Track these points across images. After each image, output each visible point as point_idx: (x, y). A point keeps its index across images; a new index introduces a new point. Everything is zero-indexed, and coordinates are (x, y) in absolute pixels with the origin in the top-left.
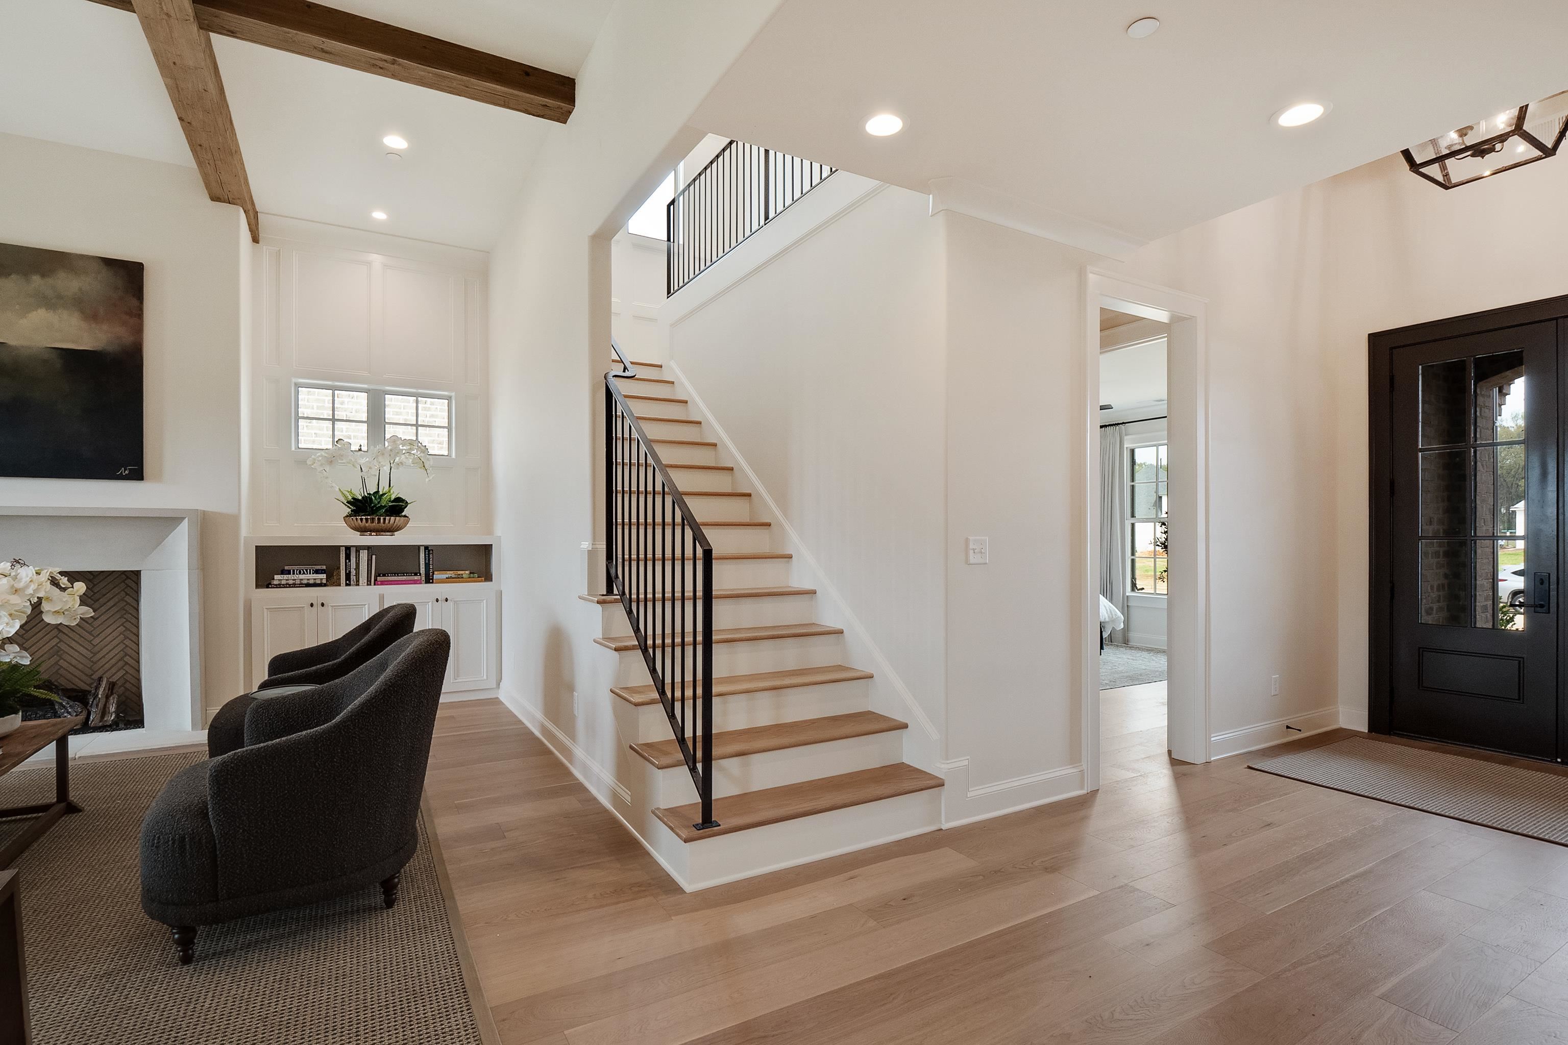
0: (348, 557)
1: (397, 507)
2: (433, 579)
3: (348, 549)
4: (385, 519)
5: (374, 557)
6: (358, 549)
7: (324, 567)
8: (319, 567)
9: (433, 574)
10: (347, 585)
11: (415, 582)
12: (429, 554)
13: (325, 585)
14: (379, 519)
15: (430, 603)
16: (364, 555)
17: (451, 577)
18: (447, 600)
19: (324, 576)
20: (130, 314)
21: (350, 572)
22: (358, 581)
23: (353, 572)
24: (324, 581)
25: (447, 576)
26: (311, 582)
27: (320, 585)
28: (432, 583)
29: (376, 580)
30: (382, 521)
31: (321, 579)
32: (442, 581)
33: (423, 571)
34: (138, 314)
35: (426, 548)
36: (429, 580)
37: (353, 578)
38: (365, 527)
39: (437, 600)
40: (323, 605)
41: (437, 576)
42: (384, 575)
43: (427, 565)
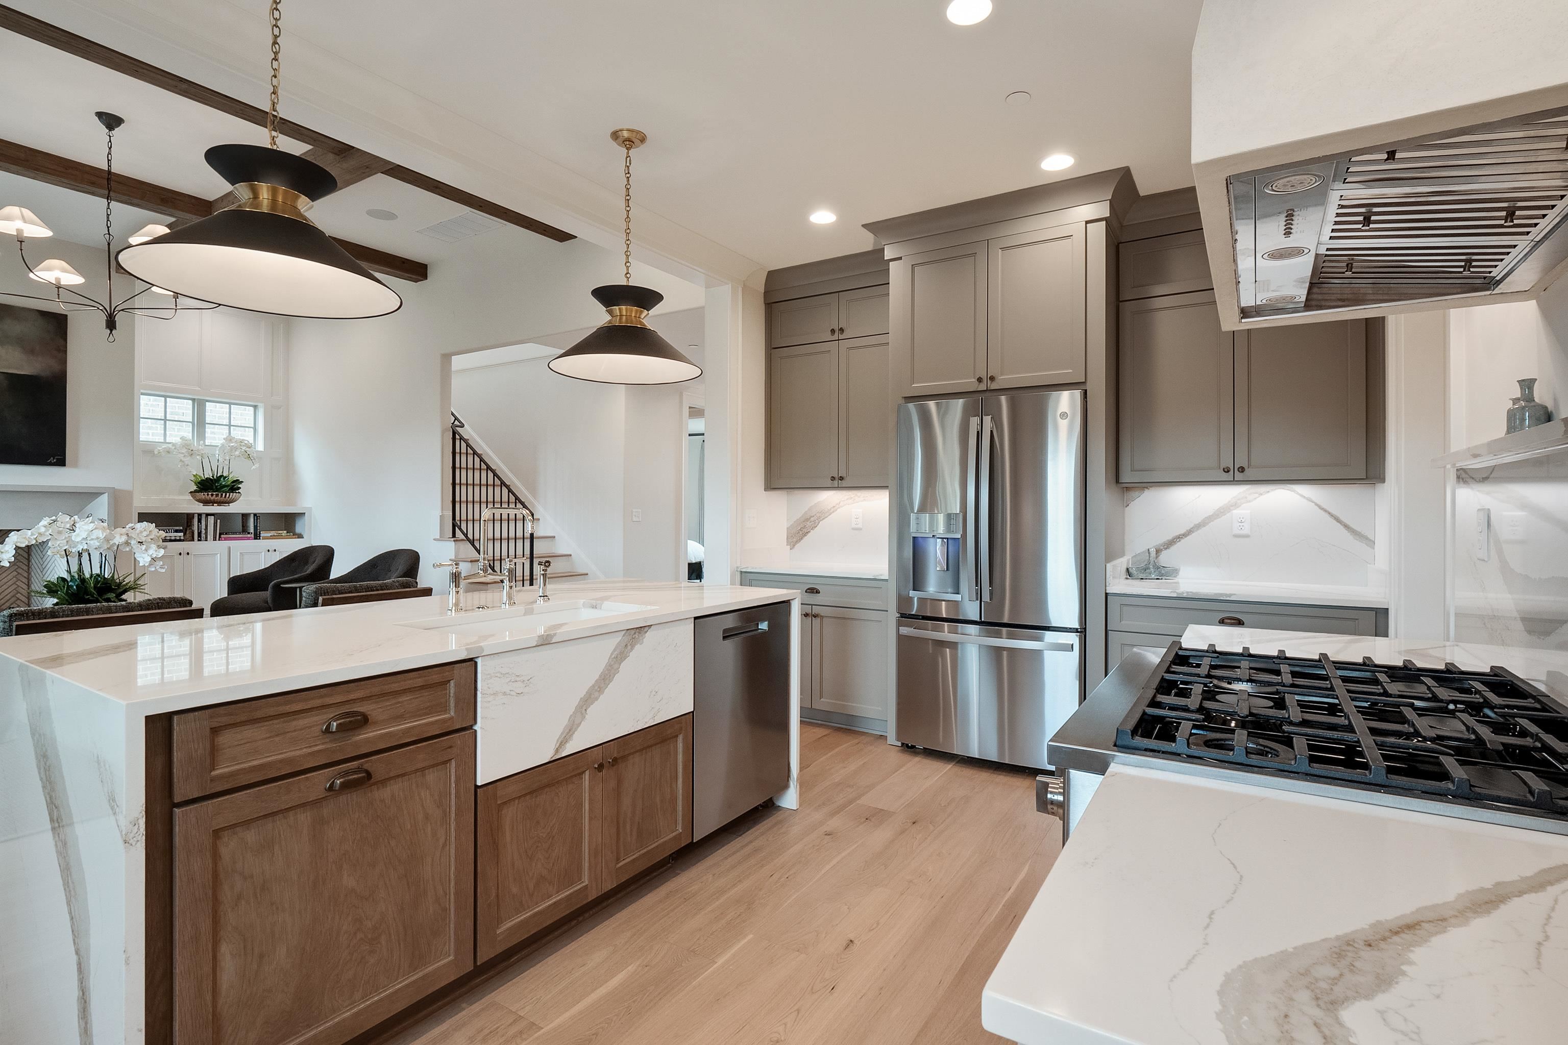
0: (200, 521)
1: (234, 487)
2: (260, 536)
3: (200, 515)
4: (226, 495)
5: (219, 521)
6: (207, 515)
7: (181, 528)
8: (177, 528)
9: (260, 533)
10: (199, 540)
11: (248, 539)
12: (257, 519)
13: (183, 541)
14: (222, 495)
15: (263, 553)
16: (211, 520)
17: (274, 536)
18: (275, 550)
19: (182, 534)
20: (59, 350)
21: (201, 531)
22: (206, 538)
23: (203, 531)
24: (182, 538)
25: (271, 534)
26: (173, 538)
27: (180, 540)
28: (260, 539)
29: (220, 537)
30: (224, 496)
31: (180, 536)
32: (265, 538)
33: (252, 530)
34: (63, 350)
35: (255, 515)
36: (257, 537)
37: (203, 535)
38: (210, 500)
39: (269, 551)
40: (188, 554)
41: (263, 534)
42: (226, 534)
43: (255, 527)
